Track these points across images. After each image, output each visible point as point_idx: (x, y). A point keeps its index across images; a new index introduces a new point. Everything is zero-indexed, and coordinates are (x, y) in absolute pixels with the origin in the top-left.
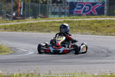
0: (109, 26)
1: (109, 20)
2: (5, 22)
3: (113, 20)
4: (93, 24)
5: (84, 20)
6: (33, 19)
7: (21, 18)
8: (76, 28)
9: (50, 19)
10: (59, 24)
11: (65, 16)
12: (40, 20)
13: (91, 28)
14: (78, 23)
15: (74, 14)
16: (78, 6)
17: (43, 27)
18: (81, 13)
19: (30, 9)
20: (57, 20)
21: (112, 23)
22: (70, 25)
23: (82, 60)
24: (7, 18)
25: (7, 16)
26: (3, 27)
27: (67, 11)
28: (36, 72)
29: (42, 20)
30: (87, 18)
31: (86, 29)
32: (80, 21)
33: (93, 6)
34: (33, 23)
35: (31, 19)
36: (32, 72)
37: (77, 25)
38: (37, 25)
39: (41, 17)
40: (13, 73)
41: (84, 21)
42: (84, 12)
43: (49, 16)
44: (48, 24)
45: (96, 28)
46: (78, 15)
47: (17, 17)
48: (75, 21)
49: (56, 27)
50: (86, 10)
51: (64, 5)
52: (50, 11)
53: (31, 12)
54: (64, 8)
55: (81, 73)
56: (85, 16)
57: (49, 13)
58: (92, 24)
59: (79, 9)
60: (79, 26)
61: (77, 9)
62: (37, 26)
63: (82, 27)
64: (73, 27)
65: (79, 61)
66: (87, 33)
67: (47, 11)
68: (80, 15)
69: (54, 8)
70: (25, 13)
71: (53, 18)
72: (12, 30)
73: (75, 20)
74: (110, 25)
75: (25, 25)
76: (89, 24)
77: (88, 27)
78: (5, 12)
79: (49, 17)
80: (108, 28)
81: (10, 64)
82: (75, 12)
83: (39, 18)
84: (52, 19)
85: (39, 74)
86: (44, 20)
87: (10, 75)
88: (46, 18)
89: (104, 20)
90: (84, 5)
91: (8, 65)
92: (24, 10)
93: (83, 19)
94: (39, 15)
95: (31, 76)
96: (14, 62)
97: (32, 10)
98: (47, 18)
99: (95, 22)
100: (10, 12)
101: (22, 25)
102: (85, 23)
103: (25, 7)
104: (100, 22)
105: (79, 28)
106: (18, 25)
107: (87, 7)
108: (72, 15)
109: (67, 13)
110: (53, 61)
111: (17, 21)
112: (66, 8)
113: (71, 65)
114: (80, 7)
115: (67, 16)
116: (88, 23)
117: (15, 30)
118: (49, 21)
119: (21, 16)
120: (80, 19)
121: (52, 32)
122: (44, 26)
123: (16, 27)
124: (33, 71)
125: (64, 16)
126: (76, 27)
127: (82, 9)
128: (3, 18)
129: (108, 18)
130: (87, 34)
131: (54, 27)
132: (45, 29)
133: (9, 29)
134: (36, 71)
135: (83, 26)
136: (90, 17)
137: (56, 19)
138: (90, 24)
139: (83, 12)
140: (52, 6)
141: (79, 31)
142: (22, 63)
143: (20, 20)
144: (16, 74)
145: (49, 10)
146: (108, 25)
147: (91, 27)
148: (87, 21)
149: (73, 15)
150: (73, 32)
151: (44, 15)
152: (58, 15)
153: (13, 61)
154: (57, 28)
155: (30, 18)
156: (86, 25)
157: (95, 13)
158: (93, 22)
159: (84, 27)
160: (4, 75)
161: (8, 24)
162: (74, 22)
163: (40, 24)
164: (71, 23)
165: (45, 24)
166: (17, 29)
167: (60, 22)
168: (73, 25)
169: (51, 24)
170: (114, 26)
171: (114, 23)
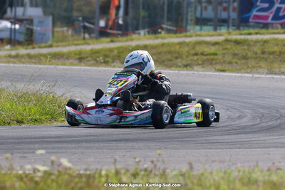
2: (80, 42)
5: (276, 40)
6: (148, 36)
7: (120, 32)
8: (256, 58)
9: (191, 36)
11: (228, 27)
12: (165, 38)
14: (261, 45)
15: (252, 24)
16: (260, 2)
17: (175, 55)
18: (269, 20)
19: (141, 10)
20: (208, 39)
22: (242, 49)
23: (270, 138)
24: (84, 33)
25: (85, 27)
26: (75, 54)
27: (234, 15)
28: (155, 166)
29: (171, 37)
30: (283, 33)
31: (281, 61)
32: (266, 42)
34: (150, 45)
35: (145, 35)
36: (146, 166)
37: (259, 52)
38: (159, 51)
39: (169, 31)
40: (99, 167)
41: (276, 42)
42: (276, 17)
43: (189, 28)
44: (187, 49)
46: (262, 26)
47: (109, 31)
48: (254, 39)
49: (207, 55)
50: (281, 14)
51: (226, 2)
52: (191, 16)
53: (144, 17)
54: (225, 9)
55: (269, 170)
56: (277, 28)
57: (189, 22)
60: (263, 53)
61: (258, 11)
62: (160, 53)
63: (271, 56)
64: (249, 54)
65: (264, 140)
66: (283, 70)
67: (185, 16)
68: (266, 26)
69: (202, 7)
70: (129, 20)
71: (199, 33)
72: (97, 61)
73: (254, 37)
75: (130, 51)
78: (80, 19)
79: (189, 31)
81: (92, 145)
82: (253, 19)
83: (163, 32)
84: (197, 36)
85: (164, 172)
86: (177, 37)
87: (92, 172)
88: (181, 32)
90: (275, 1)
91: (87, 148)
92: (126, 13)
93: (272, 36)
94: (164, 26)
95: (144, 175)
96: (103, 141)
97: (146, 14)
98: (184, 34)
100: (93, 18)
101: (121, 51)
102: (277, 45)
103: (130, 5)
105: (263, 58)
106: (111, 50)
107: (283, 6)
108: (247, 26)
109: (233, 20)
110: (197, 139)
111: (108, 39)
112: (231, 9)
113: (244, 150)
115: (234, 28)
117: (104, 62)
118: (188, 40)
119: (119, 27)
120: (266, 36)
121: (195, 68)
122: (175, 53)
123: (106, 56)
124: (150, 163)
125: (226, 28)
126: (254, 56)
127: (270, 11)
128: (76, 32)
130: (283, 73)
131: (202, 54)
132: (179, 60)
133: (89, 61)
134: (155, 162)
135: (273, 53)
137: (205, 36)
139: (273, 19)
140: (197, 4)
141: (263, 65)
142: (122, 144)
143: (117, 37)
144: (107, 170)
145: (190, 14)
148: (282, 41)
149: (249, 27)
150: (248, 67)
151: (176, 26)
152: (211, 25)
153: (100, 137)
154: (208, 57)
155: (142, 32)
156: (280, 50)
159: (277, 57)
160: (78, 172)
161: (88, 48)
162: (252, 43)
163: (166, 49)
164: (243, 45)
165: (177, 47)
166: (109, 60)
167: (216, 44)
168: (248, 50)
169: (194, 48)
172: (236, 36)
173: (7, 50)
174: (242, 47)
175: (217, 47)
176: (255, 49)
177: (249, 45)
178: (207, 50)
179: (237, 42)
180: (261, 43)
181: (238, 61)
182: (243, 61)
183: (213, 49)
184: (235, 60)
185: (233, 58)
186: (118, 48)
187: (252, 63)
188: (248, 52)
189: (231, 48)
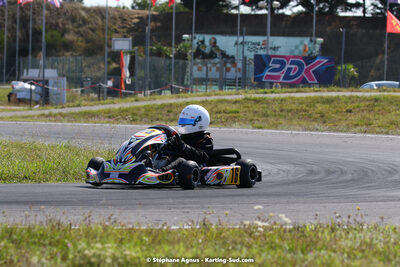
0: (350, 111)
1: (350, 98)
3: (358, 97)
4: (314, 105)
5: (292, 98)
8: (275, 116)
10: (234, 106)
13: (310, 116)
14: (279, 103)
16: (273, 63)
18: (281, 80)
20: (228, 98)
21: (357, 104)
26: (105, 113)
30: (297, 92)
31: (299, 119)
32: (282, 100)
33: (307, 64)
37: (277, 109)
41: (293, 100)
45: (322, 116)
49: (229, 113)
50: (291, 74)
58: (310, 107)
59: (275, 70)
60: (282, 111)
61: (269, 71)
63: (289, 114)
64: (269, 112)
72: (126, 119)
73: (270, 96)
74: (354, 108)
75: (157, 109)
76: (304, 107)
77: (304, 113)
80: (350, 116)
89: (338, 96)
90: (286, 62)
93: (288, 95)
99: (318, 102)
101: (148, 109)
102: (294, 103)
104: (329, 101)
105: (282, 116)
106: (138, 109)
107: (293, 66)
114: (278, 66)
116: (302, 103)
117: (133, 120)
123: (134, 114)
126: (274, 113)
127: (282, 71)
129: (345, 93)
131: (225, 112)
133: (118, 119)
135: (291, 110)
136: (302, 89)
138: (307, 106)
139: (283, 79)
146: (348, 108)
147: (310, 113)
148: (298, 99)
156: (297, 108)
158: (313, 102)
159: (294, 114)
164: (262, 104)
166: (138, 118)
167: (236, 102)
168: (267, 108)
169: (216, 106)
170: (363, 111)
171: (362, 104)
172: (253, 94)
173: (37, 109)
174: (262, 106)
175: (238, 105)
176: (274, 107)
177: (267, 103)
178: (229, 108)
179: (257, 101)
183: (234, 108)
186: (144, 107)
187: (272, 120)
188: (266, 110)
189: (251, 106)
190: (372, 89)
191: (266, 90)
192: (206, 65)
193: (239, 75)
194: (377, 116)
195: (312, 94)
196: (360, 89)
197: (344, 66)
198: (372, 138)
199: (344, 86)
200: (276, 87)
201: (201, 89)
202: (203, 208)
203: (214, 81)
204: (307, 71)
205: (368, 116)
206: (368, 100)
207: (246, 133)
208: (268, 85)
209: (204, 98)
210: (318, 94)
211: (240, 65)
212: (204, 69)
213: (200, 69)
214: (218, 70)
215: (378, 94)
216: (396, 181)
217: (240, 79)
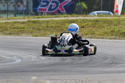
0: (83, 27)
1: (83, 20)
3: (87, 20)
5: (53, 20)
8: (44, 30)
10: (22, 25)
14: (46, 23)
16: (42, 2)
17: (4, 29)
21: (87, 23)
30: (55, 17)
31: (56, 31)
32: (48, 22)
33: (60, 3)
37: (45, 26)
44: (9, 26)
49: (20, 28)
50: (52, 8)
58: (62, 25)
59: (43, 6)
60: (47, 27)
61: (41, 7)
63: (51, 29)
64: (41, 28)
74: (85, 25)
76: (59, 25)
77: (59, 28)
80: (83, 29)
82: (39, 10)
84: (12, 19)
89: (77, 19)
90: (50, 1)
93: (51, 19)
99: (66, 23)
102: (54, 23)
105: (48, 30)
107: (53, 4)
114: (45, 4)
116: (58, 23)
122: (4, 28)
126: (43, 29)
127: (47, 7)
129: (80, 18)
131: (17, 28)
132: (6, 31)
135: (51, 27)
136: (58, 16)
138: (61, 25)
139: (48, 10)
146: (82, 25)
147: (62, 28)
148: (56, 21)
152: (13, 14)
156: (56, 25)
157: (64, 11)
158: (64, 22)
159: (54, 29)
162: (41, 22)
164: (37, 23)
165: (5, 25)
167: (23, 23)
168: (40, 26)
169: (13, 25)
170: (90, 27)
171: (89, 23)
172: (33, 19)
174: (37, 24)
175: (24, 24)
176: (43, 25)
177: (40, 23)
178: (20, 26)
179: (34, 22)
180: (46, 22)
181: (36, 31)
182: (38, 31)
183: (22, 26)
184: (34, 31)
185: (33, 30)
187: (43, 32)
188: (39, 27)
189: (31, 25)
190: (94, 15)
191: (39, 16)
192: (7, 3)
193: (25, 9)
194: (97, 30)
195: (63, 18)
196: (89, 15)
197: (80, 4)
198: (95, 41)
199: (80, 14)
200: (44, 15)
201: (5, 16)
202: (6, 78)
203: (12, 12)
204: (61, 6)
205: (92, 29)
206: (92, 21)
207: (29, 39)
208: (40, 14)
209: (6, 21)
210: (66, 18)
211: (25, 3)
212: (6, 5)
213: (4, 6)
214: (13, 6)
215: (98, 18)
216: (107, 63)
217: (25, 11)
